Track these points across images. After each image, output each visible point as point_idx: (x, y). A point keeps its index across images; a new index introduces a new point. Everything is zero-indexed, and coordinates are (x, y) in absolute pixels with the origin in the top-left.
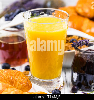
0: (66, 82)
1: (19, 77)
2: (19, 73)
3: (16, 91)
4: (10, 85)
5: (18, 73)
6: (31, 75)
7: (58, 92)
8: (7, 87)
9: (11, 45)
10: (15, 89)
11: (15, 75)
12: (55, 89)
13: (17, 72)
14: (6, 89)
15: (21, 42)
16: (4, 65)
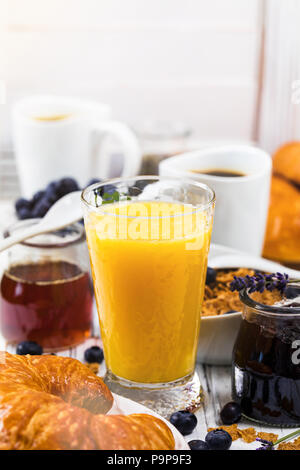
0: (209, 391)
1: (74, 376)
2: (76, 365)
3: (72, 410)
4: (52, 396)
5: (72, 365)
6: (108, 373)
7: (188, 419)
8: (47, 401)
9: (43, 287)
10: (68, 405)
11: (64, 370)
12: (178, 409)
13: (69, 363)
14: (44, 406)
15: (70, 280)
16: (24, 347)
